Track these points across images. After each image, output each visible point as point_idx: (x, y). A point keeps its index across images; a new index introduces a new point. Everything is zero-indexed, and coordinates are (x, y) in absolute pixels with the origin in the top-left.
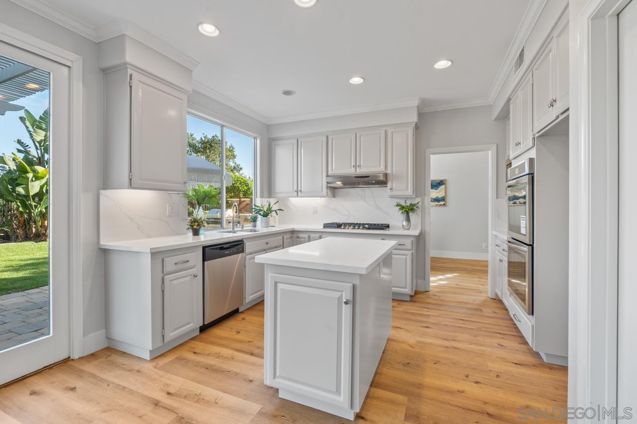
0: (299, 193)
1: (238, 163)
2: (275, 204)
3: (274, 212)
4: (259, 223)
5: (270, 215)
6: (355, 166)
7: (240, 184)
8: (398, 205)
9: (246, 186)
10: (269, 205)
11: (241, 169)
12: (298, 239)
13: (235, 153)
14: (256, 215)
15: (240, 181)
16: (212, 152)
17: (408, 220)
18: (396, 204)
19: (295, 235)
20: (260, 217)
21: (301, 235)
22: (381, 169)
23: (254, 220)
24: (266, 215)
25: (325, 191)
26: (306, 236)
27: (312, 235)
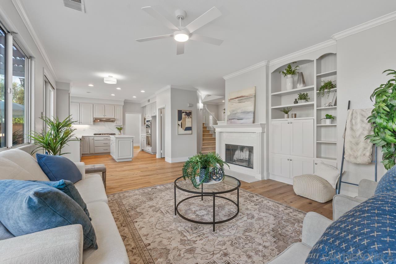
0: (80, 123)
6: (104, 116)
12: (85, 140)
17: (120, 132)
18: (116, 127)
22: (113, 117)
25: (92, 123)
26: (88, 138)
27: (90, 138)
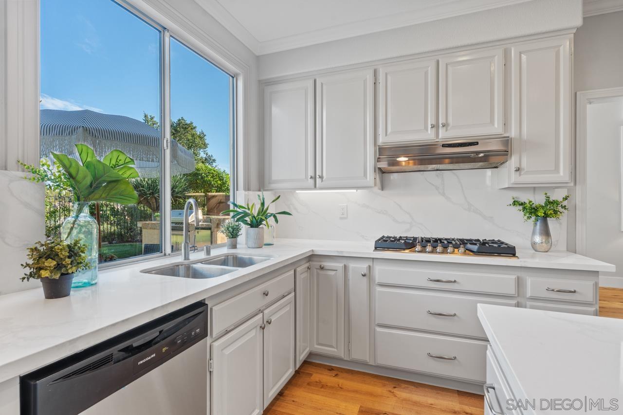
0: (318, 180)
1: (210, 154)
2: (274, 201)
3: (272, 218)
4: (241, 239)
5: (264, 222)
6: (435, 126)
7: (212, 177)
8: (515, 203)
9: (220, 180)
10: (263, 204)
11: (214, 160)
12: (321, 272)
13: (207, 142)
14: (237, 224)
15: (212, 173)
16: (177, 139)
17: (546, 232)
18: (511, 202)
19: (316, 264)
20: (244, 228)
21: (327, 264)
22: (497, 128)
23: (233, 233)
24: (255, 224)
25: (371, 176)
26: (339, 265)
27: (352, 265)
